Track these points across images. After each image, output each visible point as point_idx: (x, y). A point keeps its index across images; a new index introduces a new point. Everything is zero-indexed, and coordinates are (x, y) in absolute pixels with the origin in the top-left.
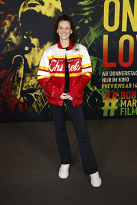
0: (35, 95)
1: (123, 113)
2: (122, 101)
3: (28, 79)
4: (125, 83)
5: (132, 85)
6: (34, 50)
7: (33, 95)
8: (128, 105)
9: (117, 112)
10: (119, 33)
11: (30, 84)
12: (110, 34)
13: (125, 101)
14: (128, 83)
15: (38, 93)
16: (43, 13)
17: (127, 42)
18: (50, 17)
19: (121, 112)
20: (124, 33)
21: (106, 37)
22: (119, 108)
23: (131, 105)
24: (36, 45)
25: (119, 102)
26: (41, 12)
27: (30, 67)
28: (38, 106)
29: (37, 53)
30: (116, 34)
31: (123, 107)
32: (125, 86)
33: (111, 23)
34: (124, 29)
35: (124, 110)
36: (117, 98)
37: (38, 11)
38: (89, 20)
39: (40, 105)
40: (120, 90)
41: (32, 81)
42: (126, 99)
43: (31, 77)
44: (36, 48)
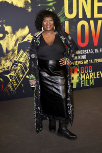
0: (10, 76)
1: (83, 85)
2: (81, 75)
3: (3, 62)
4: (84, 60)
5: (89, 61)
6: (8, 37)
7: (8, 76)
8: (87, 78)
9: (79, 84)
10: (77, 19)
11: (5, 67)
12: (70, 20)
13: (84, 74)
14: (86, 60)
15: (12, 74)
16: (15, 4)
17: (83, 26)
18: (21, 8)
19: (82, 84)
20: (81, 19)
21: (67, 23)
22: (80, 81)
23: (88, 77)
24: (9, 32)
25: (80, 76)
26: (12, 3)
27: (5, 51)
28: (12, 86)
29: (10, 39)
30: (75, 20)
31: (83, 79)
32: (83, 62)
33: (71, 12)
34: (81, 16)
35: (84, 82)
36: (78, 72)
37: (10, 2)
38: (53, 10)
39: (15, 84)
40: (80, 66)
41: (6, 64)
42: (84, 73)
43: (6, 60)
44: (9, 35)
